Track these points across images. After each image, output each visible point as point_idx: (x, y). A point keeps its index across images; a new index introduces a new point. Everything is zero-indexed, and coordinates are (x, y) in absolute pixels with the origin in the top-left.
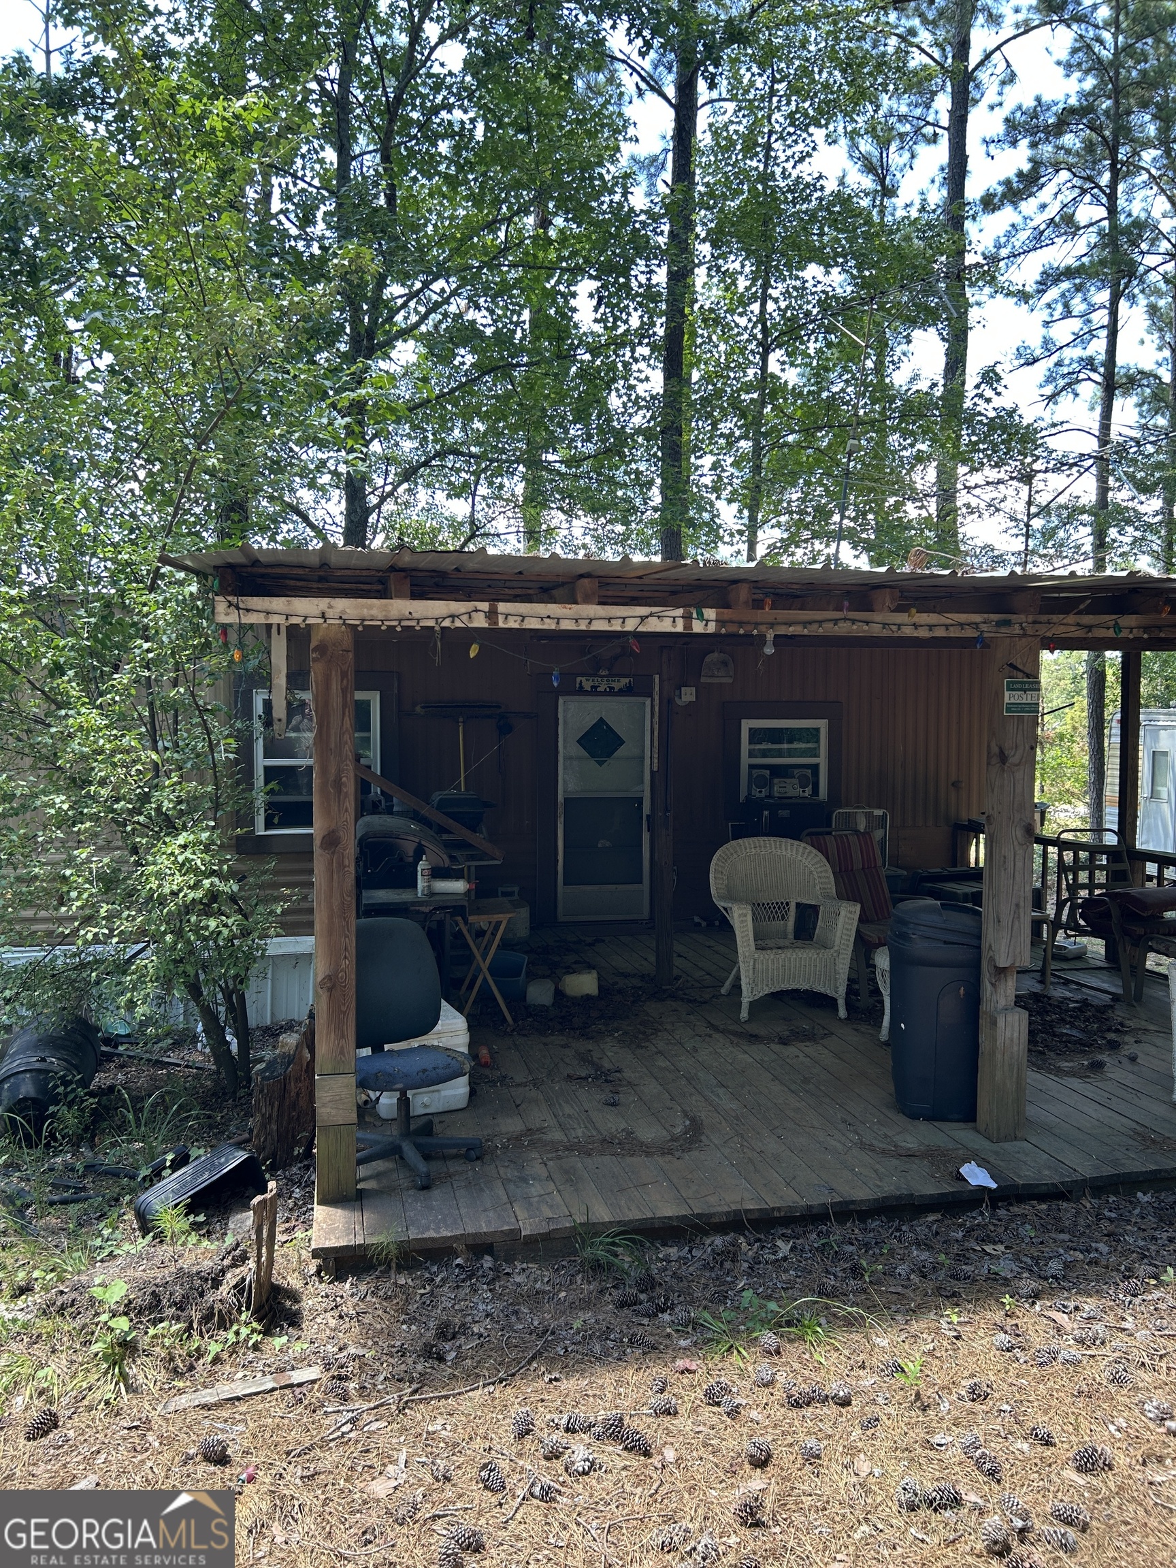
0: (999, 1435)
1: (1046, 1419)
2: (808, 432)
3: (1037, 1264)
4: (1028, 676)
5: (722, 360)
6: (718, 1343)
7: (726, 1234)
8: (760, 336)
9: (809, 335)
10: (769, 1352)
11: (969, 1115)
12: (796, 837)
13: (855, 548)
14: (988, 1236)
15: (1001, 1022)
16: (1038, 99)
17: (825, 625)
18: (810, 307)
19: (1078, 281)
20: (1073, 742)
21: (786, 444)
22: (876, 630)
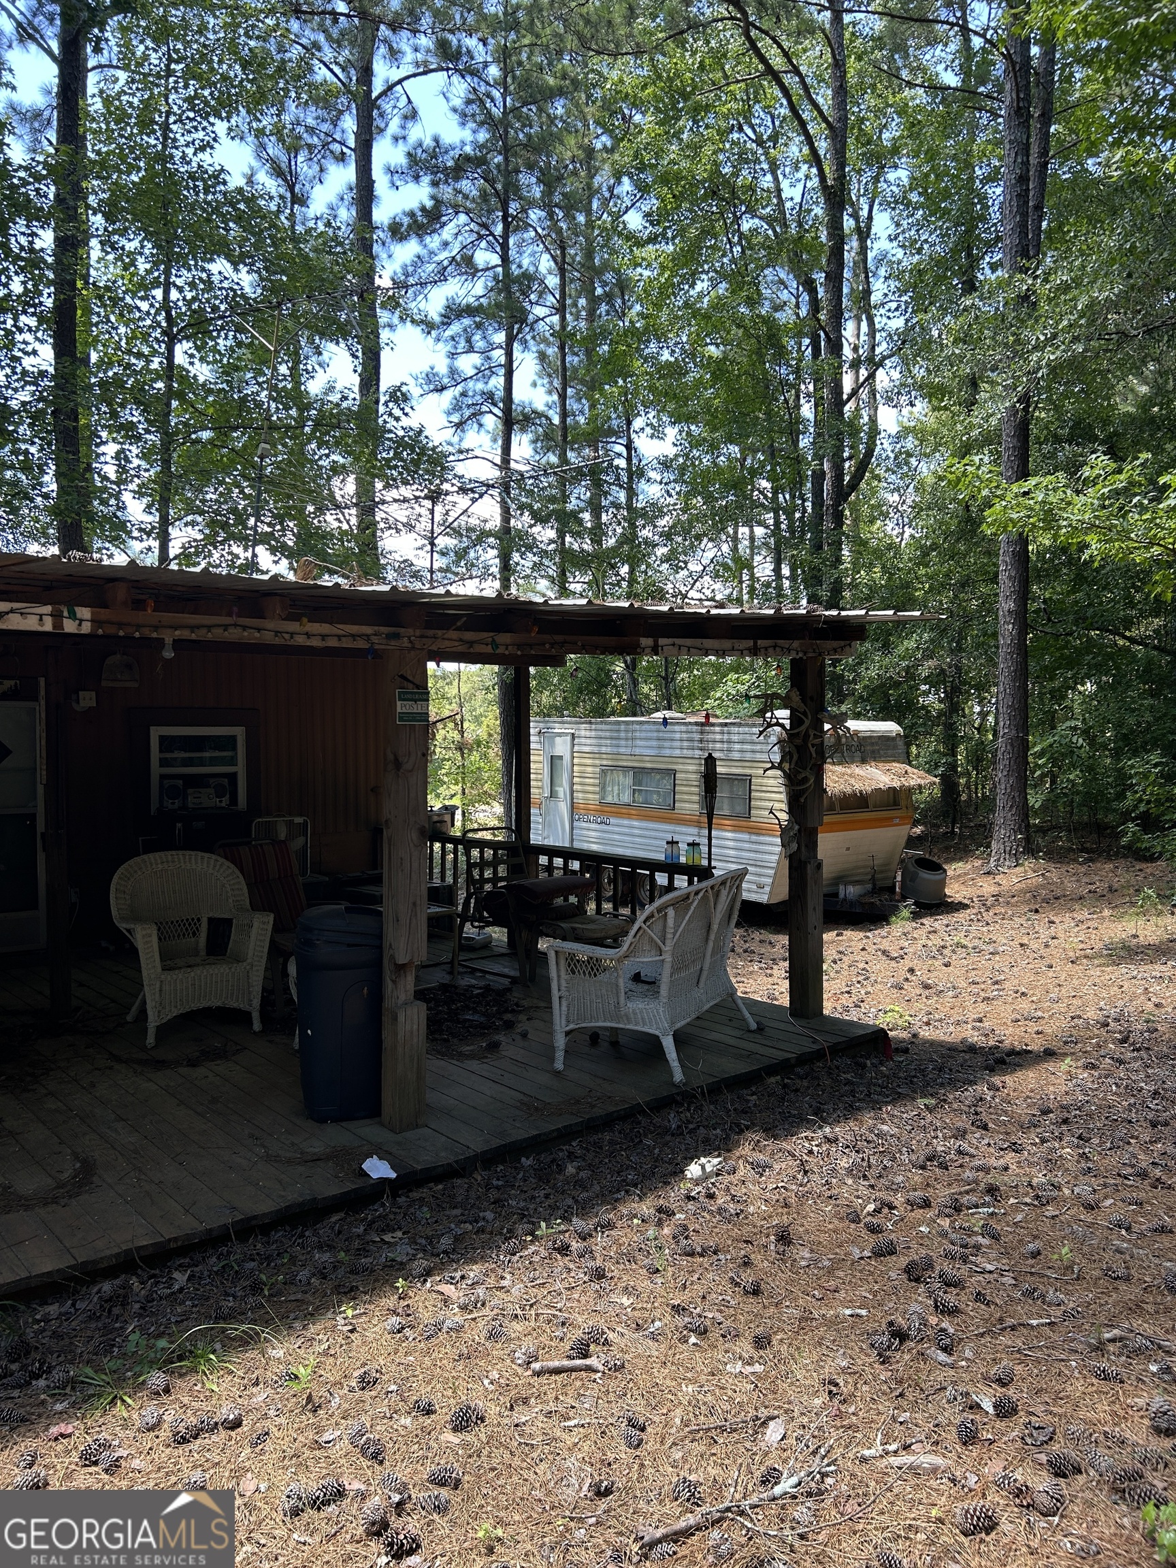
0: (385, 1417)
1: (429, 1389)
2: (223, 430)
3: (431, 1243)
4: (418, 687)
5: (123, 343)
6: (100, 1396)
7: (117, 1277)
8: (164, 324)
9: (219, 331)
10: (158, 1393)
11: (373, 1110)
12: (209, 849)
13: (273, 553)
14: (388, 1225)
15: (401, 1018)
16: (436, 140)
17: (215, 630)
18: (217, 302)
19: (478, 319)
20: (489, 748)
21: (198, 441)
22: (268, 638)
